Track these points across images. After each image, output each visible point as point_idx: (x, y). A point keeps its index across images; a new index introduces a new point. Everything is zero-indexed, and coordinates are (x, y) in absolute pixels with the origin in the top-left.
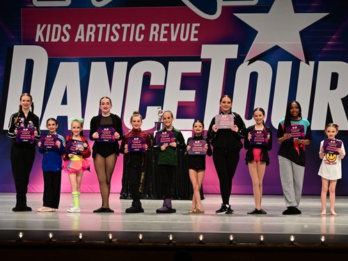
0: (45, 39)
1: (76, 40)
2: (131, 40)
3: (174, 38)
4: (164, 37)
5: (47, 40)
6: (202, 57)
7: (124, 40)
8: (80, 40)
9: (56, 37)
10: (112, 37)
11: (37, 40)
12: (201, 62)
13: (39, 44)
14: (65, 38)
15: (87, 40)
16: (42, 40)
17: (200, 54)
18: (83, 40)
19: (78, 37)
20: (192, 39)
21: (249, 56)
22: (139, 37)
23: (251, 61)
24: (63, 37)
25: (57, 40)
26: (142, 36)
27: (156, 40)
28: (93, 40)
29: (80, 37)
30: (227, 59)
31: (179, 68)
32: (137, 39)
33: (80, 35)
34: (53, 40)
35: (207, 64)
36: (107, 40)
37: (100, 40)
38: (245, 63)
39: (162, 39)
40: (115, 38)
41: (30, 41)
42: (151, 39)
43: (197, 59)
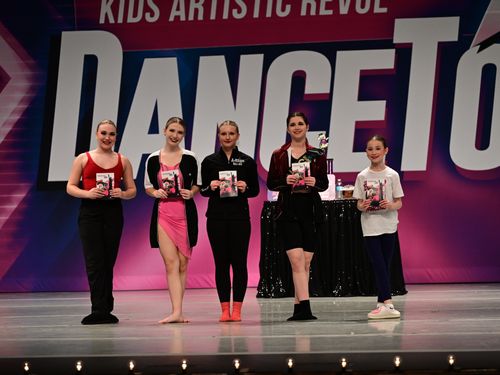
0: (116, 18)
1: (171, 19)
2: (269, 14)
3: (344, 10)
4: (327, 8)
5: (120, 20)
6: (395, 42)
7: (256, 14)
8: (177, 18)
9: (135, 15)
10: (235, 11)
11: (102, 21)
12: (393, 51)
13: (107, 27)
14: (152, 15)
15: (191, 18)
16: (112, 21)
17: (392, 35)
18: (183, 18)
19: (174, 13)
20: (378, 10)
21: (479, 37)
22: (283, 10)
23: (484, 45)
24: (148, 15)
25: (138, 19)
26: (288, 7)
27: (313, 12)
28: (200, 17)
29: (177, 13)
30: (439, 43)
31: (354, 62)
32: (280, 14)
33: (178, 9)
34: (130, 20)
35: (404, 53)
36: (225, 16)
37: (213, 16)
38: (473, 50)
39: (323, 12)
40: (239, 11)
41: (89, 22)
42: (303, 12)
43: (387, 44)
